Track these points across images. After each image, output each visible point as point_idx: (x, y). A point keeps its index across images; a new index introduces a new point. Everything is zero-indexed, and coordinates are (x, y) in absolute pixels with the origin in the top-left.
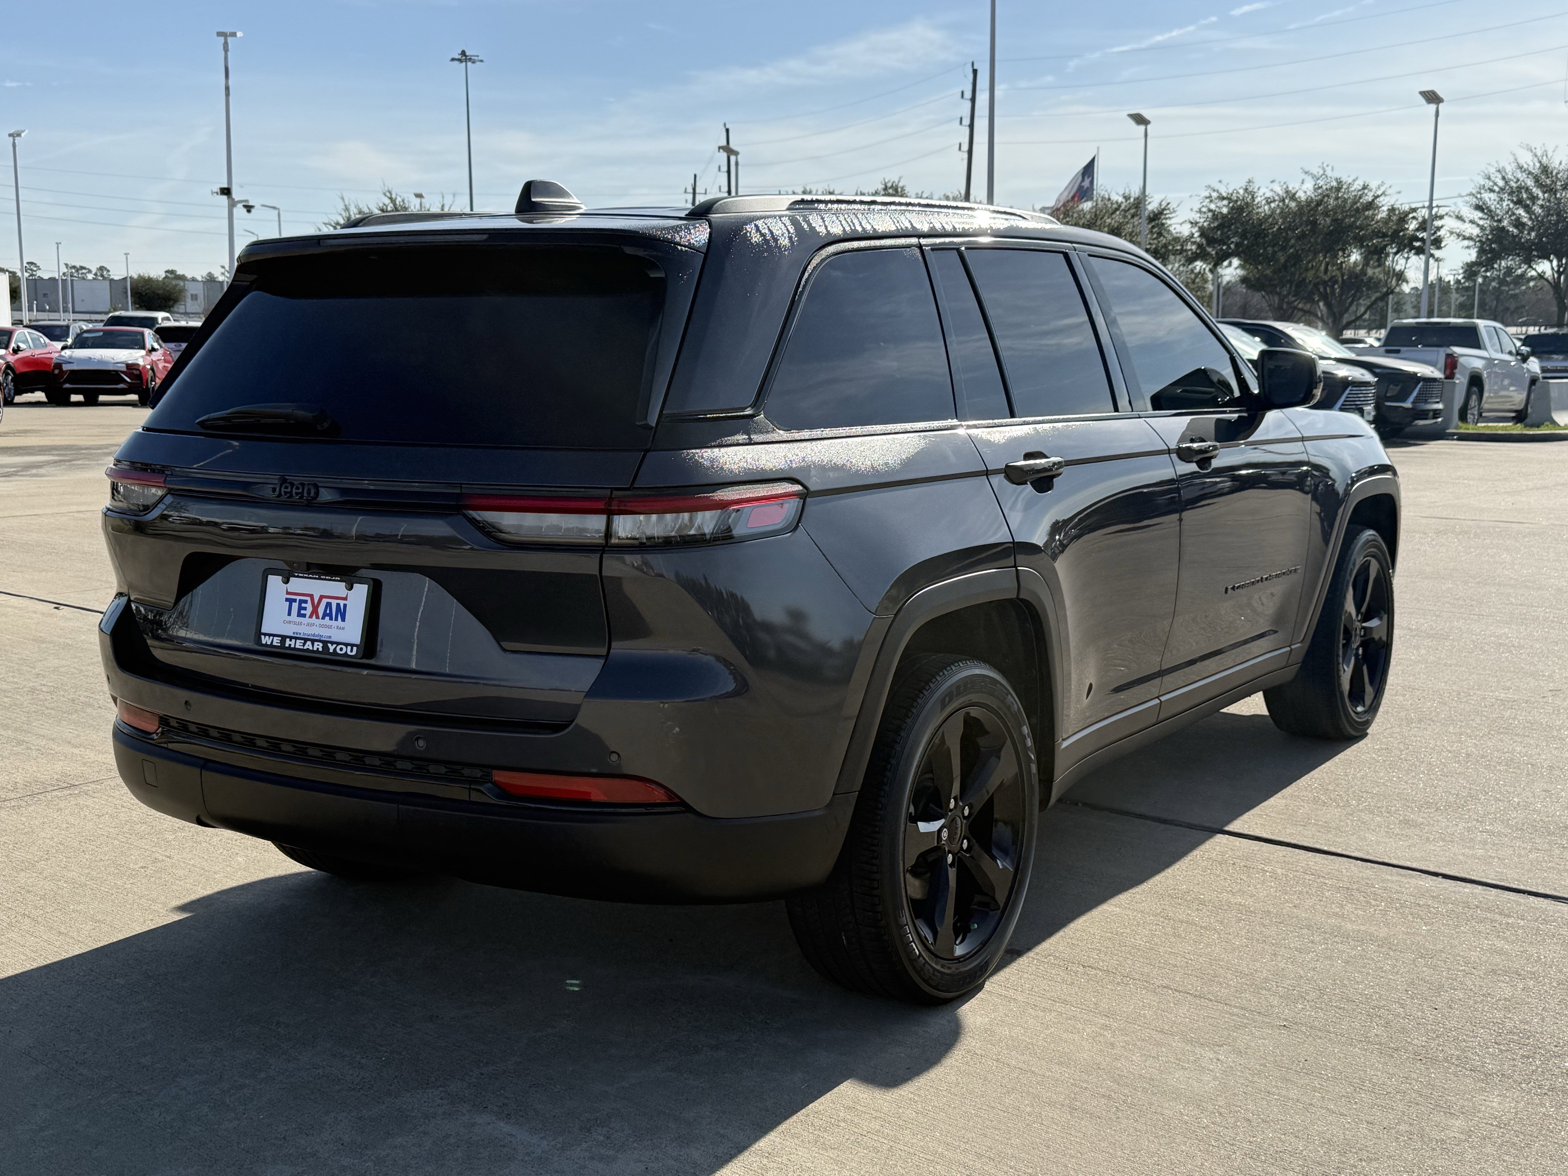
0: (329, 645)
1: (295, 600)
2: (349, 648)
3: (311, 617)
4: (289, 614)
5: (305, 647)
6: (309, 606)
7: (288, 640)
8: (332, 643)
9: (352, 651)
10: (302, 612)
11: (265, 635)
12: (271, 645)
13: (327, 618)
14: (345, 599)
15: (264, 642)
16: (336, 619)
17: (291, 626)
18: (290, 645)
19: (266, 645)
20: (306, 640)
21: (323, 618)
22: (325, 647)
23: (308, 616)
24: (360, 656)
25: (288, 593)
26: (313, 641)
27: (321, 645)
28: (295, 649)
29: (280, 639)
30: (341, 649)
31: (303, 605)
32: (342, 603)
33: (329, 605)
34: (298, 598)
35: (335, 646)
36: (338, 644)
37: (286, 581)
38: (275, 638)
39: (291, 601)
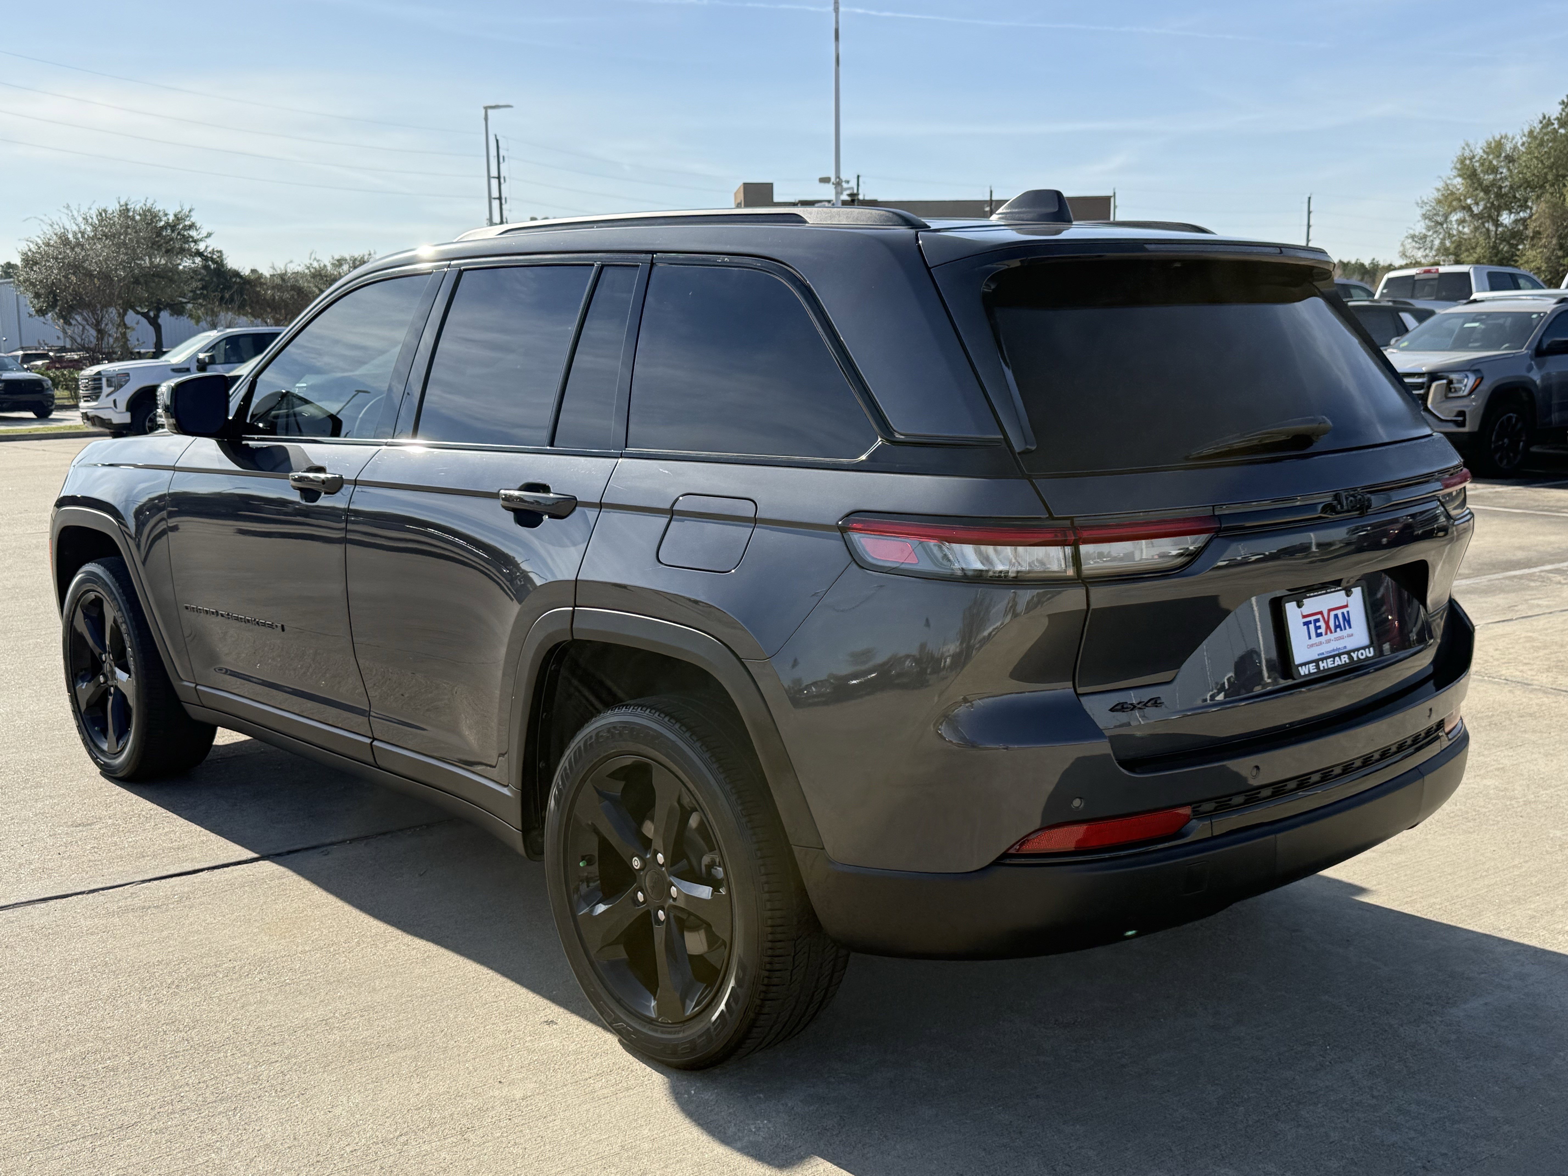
0: (1352, 654)
1: (1310, 622)
2: (1367, 650)
3: (1326, 634)
4: (1310, 638)
5: (1336, 664)
6: (1322, 623)
7: (1320, 662)
8: (1354, 651)
9: (1370, 653)
10: (1319, 631)
11: (1301, 665)
12: (1310, 674)
13: (1338, 630)
14: (1346, 606)
15: (1302, 674)
16: (1345, 629)
17: (1314, 648)
18: (1324, 667)
19: (1305, 676)
20: (1334, 657)
21: (1336, 631)
22: (1351, 658)
23: (1324, 634)
24: (1378, 654)
25: (1304, 617)
26: (1339, 655)
27: (1346, 656)
28: (1329, 669)
29: (1314, 664)
30: (1362, 654)
31: (1318, 624)
32: (1345, 610)
33: (1336, 616)
34: (1312, 618)
35: (1356, 653)
36: (1358, 650)
37: (1300, 606)
38: (1311, 665)
39: (1307, 624)
